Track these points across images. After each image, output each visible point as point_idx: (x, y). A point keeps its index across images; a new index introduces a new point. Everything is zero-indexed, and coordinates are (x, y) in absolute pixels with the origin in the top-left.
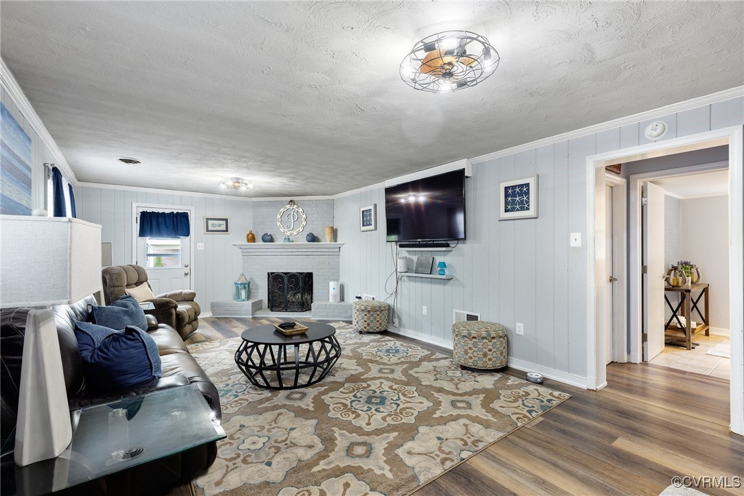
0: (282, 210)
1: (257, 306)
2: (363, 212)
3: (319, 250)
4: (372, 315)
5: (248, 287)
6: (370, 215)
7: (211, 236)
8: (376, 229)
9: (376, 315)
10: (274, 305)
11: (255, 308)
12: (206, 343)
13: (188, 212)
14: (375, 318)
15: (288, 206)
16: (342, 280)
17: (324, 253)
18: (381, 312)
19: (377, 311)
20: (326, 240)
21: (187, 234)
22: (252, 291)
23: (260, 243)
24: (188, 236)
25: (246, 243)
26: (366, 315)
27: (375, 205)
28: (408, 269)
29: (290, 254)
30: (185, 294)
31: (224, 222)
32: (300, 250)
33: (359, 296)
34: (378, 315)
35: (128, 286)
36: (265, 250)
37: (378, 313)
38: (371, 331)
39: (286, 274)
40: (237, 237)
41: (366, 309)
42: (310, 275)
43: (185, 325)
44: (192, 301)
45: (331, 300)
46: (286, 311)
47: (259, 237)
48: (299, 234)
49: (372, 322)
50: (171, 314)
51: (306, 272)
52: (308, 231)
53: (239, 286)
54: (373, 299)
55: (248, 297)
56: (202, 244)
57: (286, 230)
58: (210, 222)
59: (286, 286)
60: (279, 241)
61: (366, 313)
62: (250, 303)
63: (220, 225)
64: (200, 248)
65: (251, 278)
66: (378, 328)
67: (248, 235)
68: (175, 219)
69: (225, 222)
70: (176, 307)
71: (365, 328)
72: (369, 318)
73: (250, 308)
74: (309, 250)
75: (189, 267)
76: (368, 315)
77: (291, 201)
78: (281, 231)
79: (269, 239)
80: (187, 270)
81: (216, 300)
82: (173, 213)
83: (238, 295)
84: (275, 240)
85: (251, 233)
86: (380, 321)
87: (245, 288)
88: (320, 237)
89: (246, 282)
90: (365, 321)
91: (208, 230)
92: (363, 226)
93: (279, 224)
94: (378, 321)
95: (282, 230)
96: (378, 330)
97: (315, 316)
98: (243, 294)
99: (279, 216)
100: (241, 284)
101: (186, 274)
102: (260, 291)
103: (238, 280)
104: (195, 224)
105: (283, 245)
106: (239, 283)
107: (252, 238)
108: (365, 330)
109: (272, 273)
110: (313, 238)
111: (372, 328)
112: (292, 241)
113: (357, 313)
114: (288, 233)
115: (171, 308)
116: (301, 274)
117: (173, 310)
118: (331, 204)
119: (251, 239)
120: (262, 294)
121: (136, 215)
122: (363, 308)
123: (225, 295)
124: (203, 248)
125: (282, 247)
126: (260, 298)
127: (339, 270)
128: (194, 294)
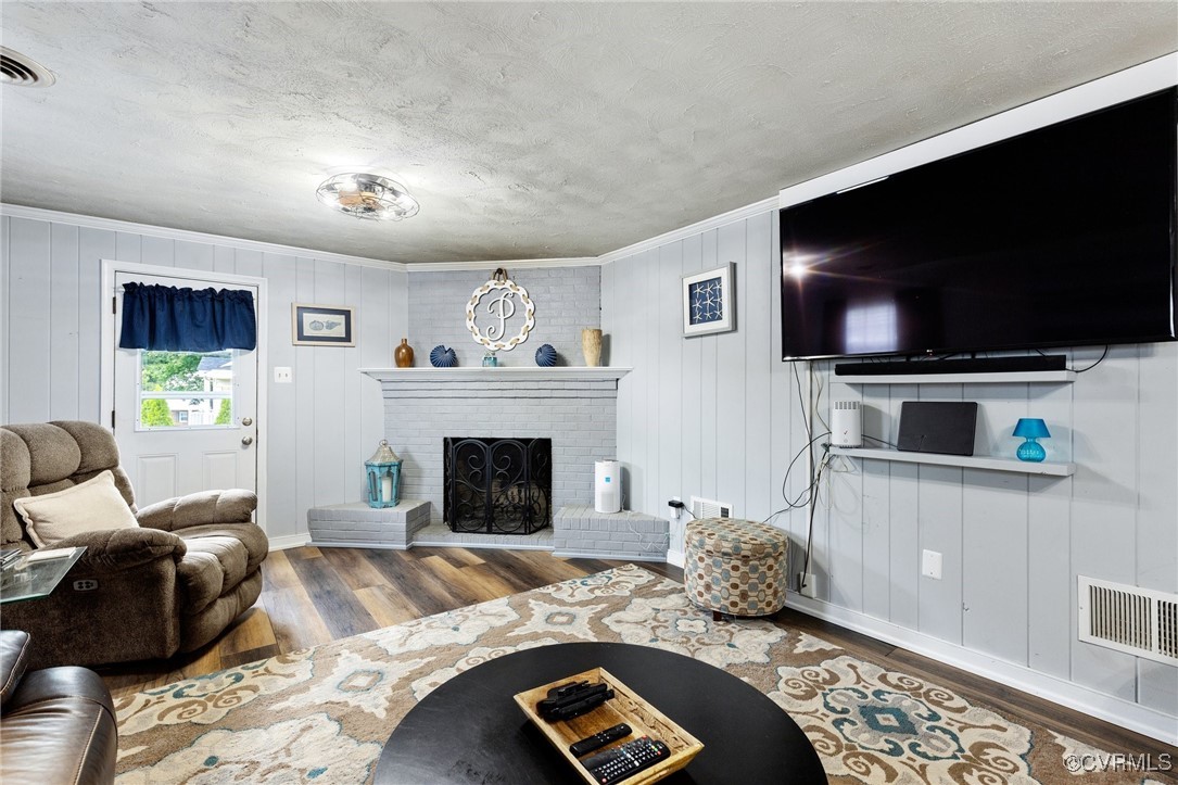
0: (478, 292)
1: (419, 519)
2: (691, 287)
3: (567, 385)
4: (754, 569)
5: (398, 474)
6: (717, 294)
7: (308, 351)
8: (735, 328)
9: (762, 569)
10: (459, 514)
11: (413, 525)
12: (272, 663)
13: (253, 291)
14: (762, 578)
15: (492, 284)
16: (624, 457)
17: (579, 394)
18: (776, 559)
19: (768, 555)
20: (584, 361)
21: (249, 343)
22: (408, 480)
23: (425, 368)
24: (252, 349)
25: (392, 367)
26: (735, 568)
27: (734, 267)
28: (864, 436)
29: (499, 394)
30: (226, 502)
31: (341, 319)
32: (522, 385)
33: (677, 499)
34: (770, 568)
35: (38, 485)
36: (438, 386)
37: (770, 561)
38: (752, 613)
39: (489, 441)
40: (372, 355)
41: (737, 549)
42: (545, 444)
43: (212, 604)
44: (246, 519)
45: (599, 507)
46: (489, 532)
47: (424, 352)
48: (517, 346)
49: (753, 587)
50: (159, 579)
51: (537, 437)
52: (538, 341)
53: (376, 471)
54: (725, 512)
55: (398, 497)
56: (288, 370)
57: (487, 339)
58: (308, 318)
59: (488, 471)
60: (471, 365)
61: (739, 563)
62: (401, 511)
63: (331, 326)
64: (283, 380)
65: (406, 452)
66: (769, 604)
67: (398, 350)
68: (218, 306)
69: (343, 317)
70: (178, 553)
71: (734, 604)
72: (744, 577)
73: (403, 525)
74: (541, 385)
75: (253, 425)
76: (743, 569)
77: (500, 271)
78: (474, 341)
79: (446, 358)
80: (249, 433)
81: (320, 504)
82: (212, 290)
83: (373, 494)
84: (461, 361)
85: (405, 345)
86: (775, 585)
87: (389, 474)
88: (566, 354)
89: (393, 461)
90: (735, 586)
91: (301, 337)
92: (692, 322)
93: (470, 324)
94: (769, 586)
95: (477, 339)
96: (768, 610)
97: (563, 547)
98: (386, 488)
99: (470, 307)
100: (380, 466)
101: (246, 443)
102: (426, 480)
103: (374, 457)
104: (270, 320)
105: (483, 372)
106: (376, 463)
107: (407, 358)
108: (734, 611)
109: (455, 440)
110: (551, 358)
111: (753, 605)
112: (501, 365)
113: (708, 561)
114: (492, 347)
115: (163, 557)
116: (526, 441)
117: (169, 568)
118: (595, 277)
119: (404, 360)
120: (431, 488)
121: (111, 291)
122: (727, 547)
123: (343, 493)
124: (289, 380)
125: (479, 378)
126: (425, 499)
127: (615, 433)
128: (252, 503)
